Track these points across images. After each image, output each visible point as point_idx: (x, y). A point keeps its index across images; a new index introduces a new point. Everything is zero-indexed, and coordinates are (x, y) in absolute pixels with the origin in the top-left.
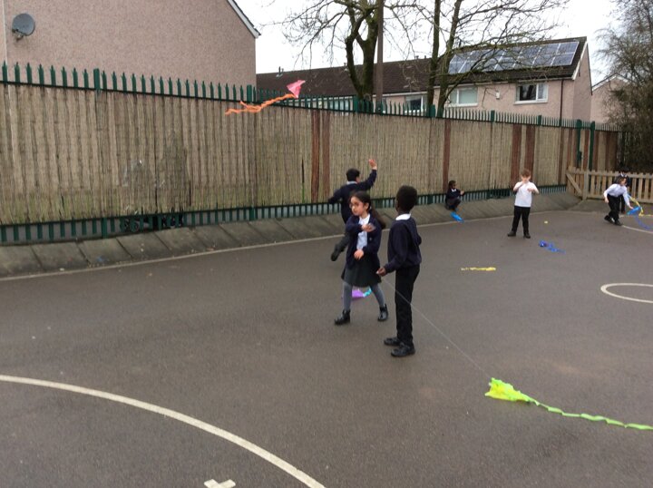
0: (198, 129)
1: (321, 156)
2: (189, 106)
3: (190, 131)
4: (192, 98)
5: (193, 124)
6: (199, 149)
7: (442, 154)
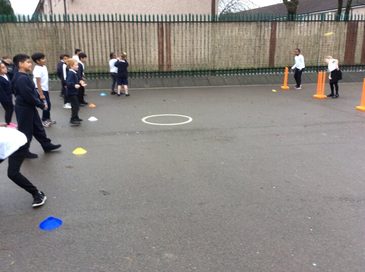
0: (88, 35)
1: (165, 47)
2: (83, 26)
3: (83, 37)
4: (84, 22)
5: (85, 34)
6: (88, 45)
7: (268, 44)
